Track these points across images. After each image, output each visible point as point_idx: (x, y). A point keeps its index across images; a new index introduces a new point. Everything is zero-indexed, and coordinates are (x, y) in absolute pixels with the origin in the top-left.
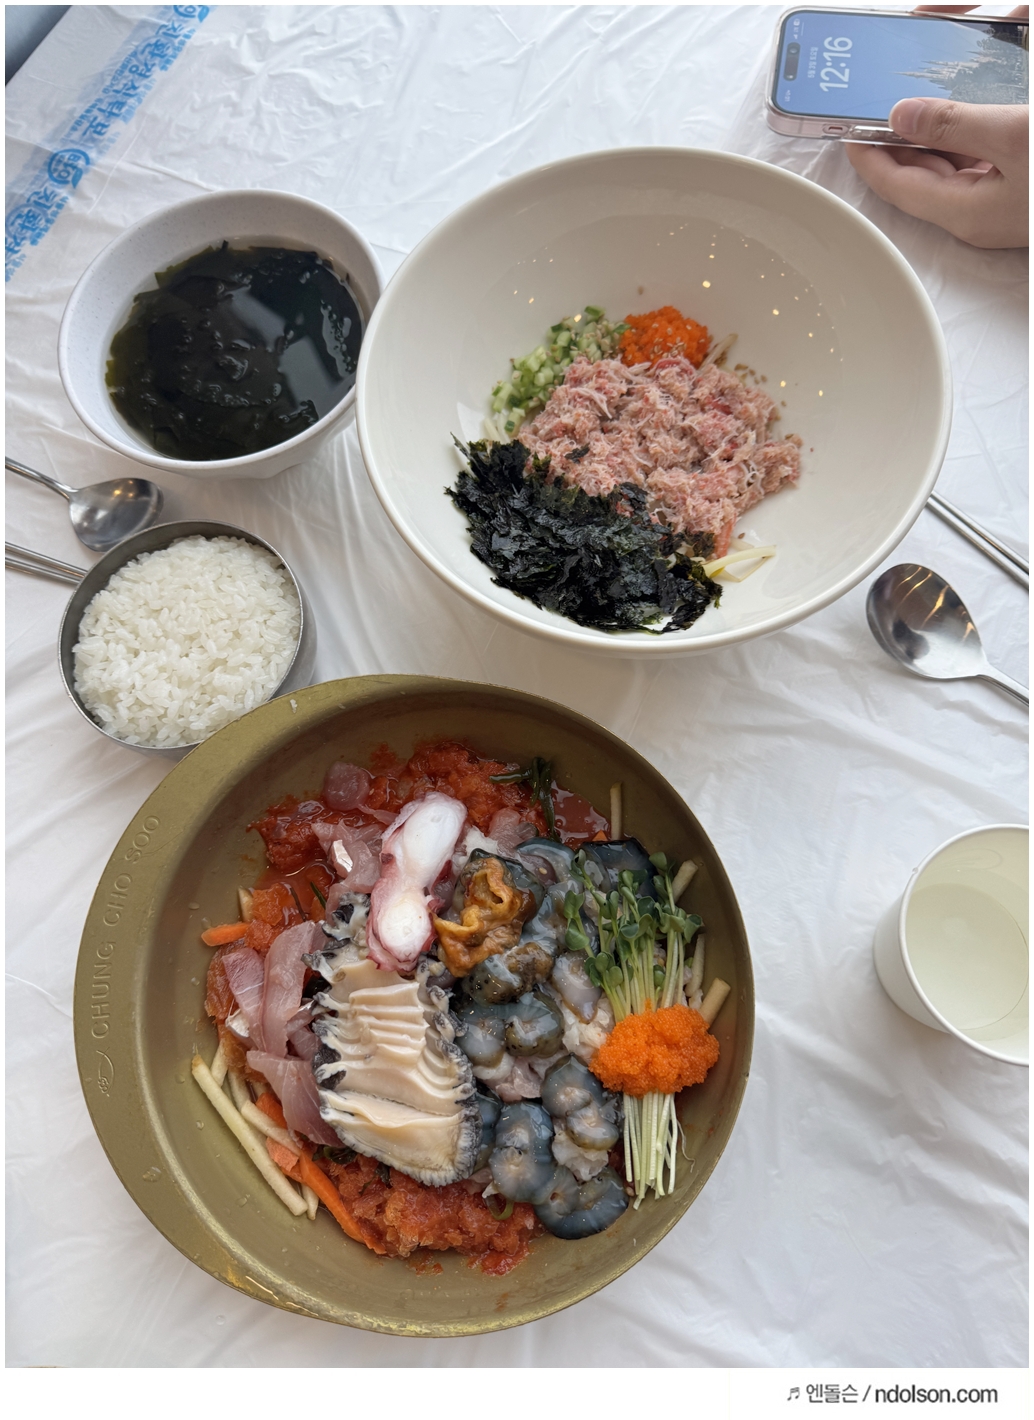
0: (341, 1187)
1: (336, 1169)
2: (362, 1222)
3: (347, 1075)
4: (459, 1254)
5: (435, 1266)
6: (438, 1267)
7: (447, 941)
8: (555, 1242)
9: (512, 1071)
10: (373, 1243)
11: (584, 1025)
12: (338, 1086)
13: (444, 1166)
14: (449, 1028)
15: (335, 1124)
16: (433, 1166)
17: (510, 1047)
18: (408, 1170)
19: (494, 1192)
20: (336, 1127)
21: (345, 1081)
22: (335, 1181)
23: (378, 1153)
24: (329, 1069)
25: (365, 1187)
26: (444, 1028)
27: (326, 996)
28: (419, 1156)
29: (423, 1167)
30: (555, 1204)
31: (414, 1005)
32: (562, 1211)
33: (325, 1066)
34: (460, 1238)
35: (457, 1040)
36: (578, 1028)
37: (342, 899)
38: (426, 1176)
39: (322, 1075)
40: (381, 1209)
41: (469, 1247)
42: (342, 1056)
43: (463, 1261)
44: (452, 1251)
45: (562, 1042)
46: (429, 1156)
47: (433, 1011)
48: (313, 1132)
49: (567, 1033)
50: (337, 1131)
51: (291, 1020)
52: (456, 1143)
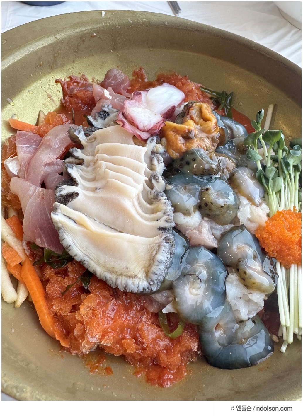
0: (49, 286)
1: (49, 272)
2: (57, 318)
3: (79, 196)
4: (128, 363)
5: (106, 369)
6: (108, 370)
7: (171, 133)
8: (209, 368)
9: (200, 224)
10: (60, 336)
11: (254, 207)
12: (70, 203)
13: (140, 275)
14: (161, 184)
15: (60, 225)
16: (129, 274)
17: (203, 205)
18: (108, 276)
19: (172, 311)
20: (59, 229)
21: (76, 201)
22: (45, 282)
23: (87, 259)
24: (67, 189)
25: (67, 288)
26: (158, 182)
27: (79, 150)
28: (119, 265)
29: (122, 275)
30: (218, 334)
31: (140, 161)
32: (221, 342)
33: (65, 186)
34: (135, 346)
35: (165, 191)
36: (250, 208)
37: (104, 107)
38: (121, 282)
39: (60, 191)
40: (75, 308)
41: (139, 357)
42: (79, 185)
43: (130, 370)
44: (123, 358)
45: (237, 215)
46: (129, 266)
47: (151, 172)
48: (40, 237)
49: (242, 209)
50: (61, 232)
51: (49, 164)
52: (154, 256)
